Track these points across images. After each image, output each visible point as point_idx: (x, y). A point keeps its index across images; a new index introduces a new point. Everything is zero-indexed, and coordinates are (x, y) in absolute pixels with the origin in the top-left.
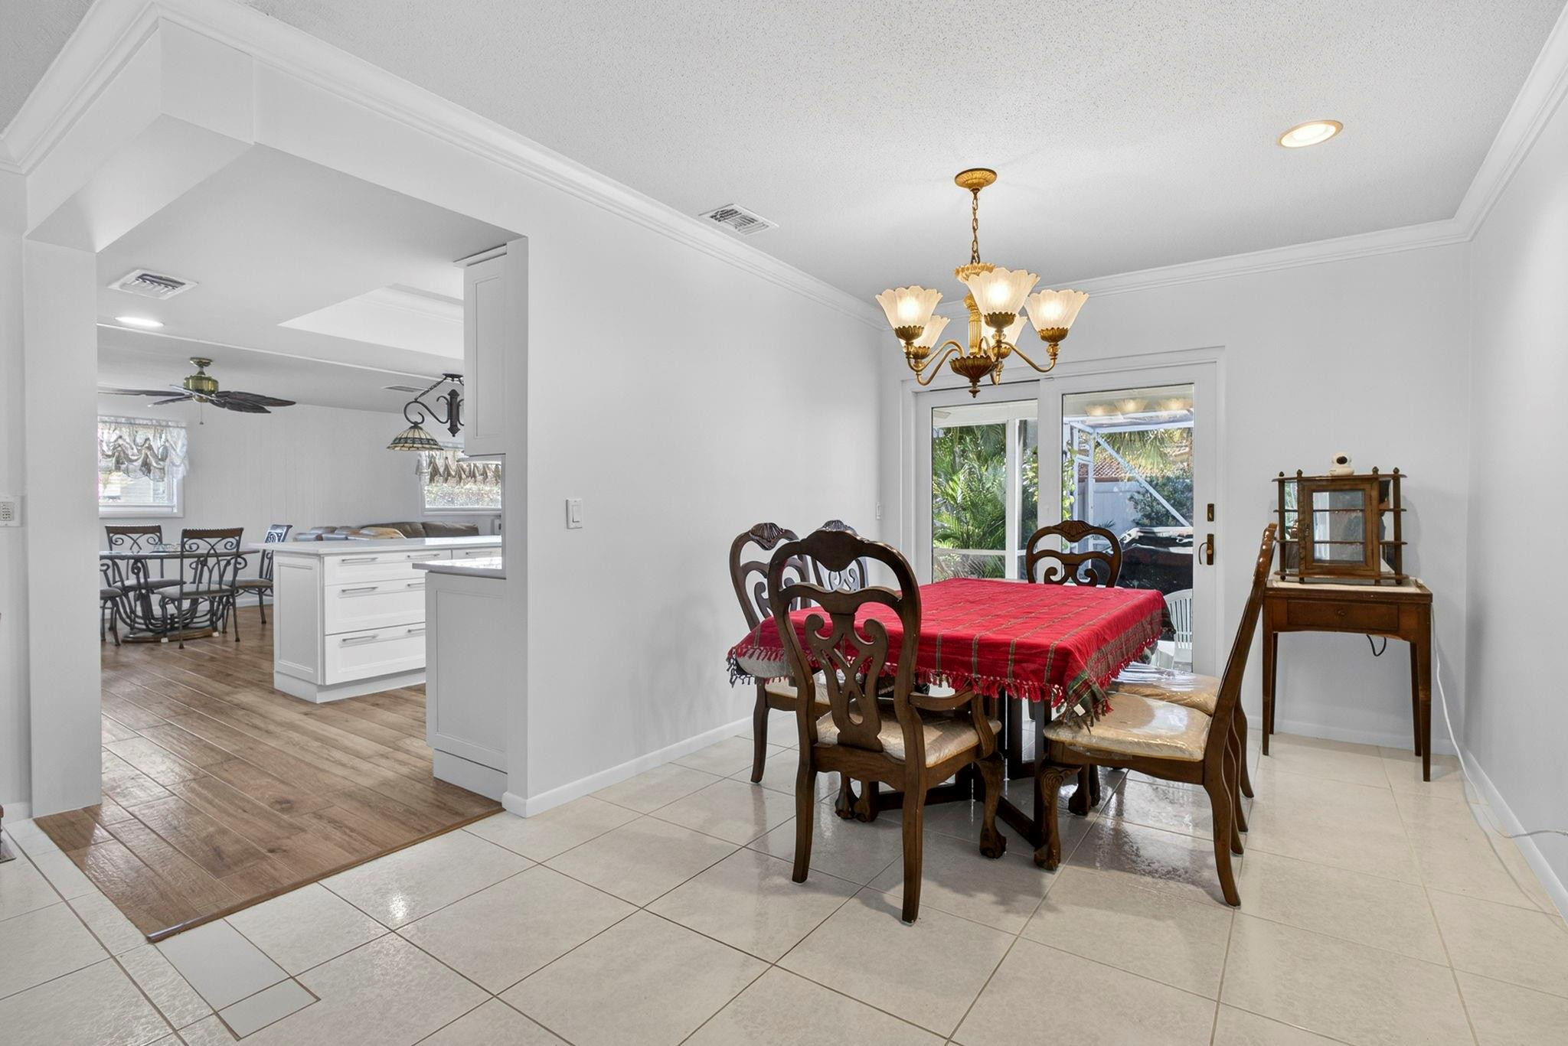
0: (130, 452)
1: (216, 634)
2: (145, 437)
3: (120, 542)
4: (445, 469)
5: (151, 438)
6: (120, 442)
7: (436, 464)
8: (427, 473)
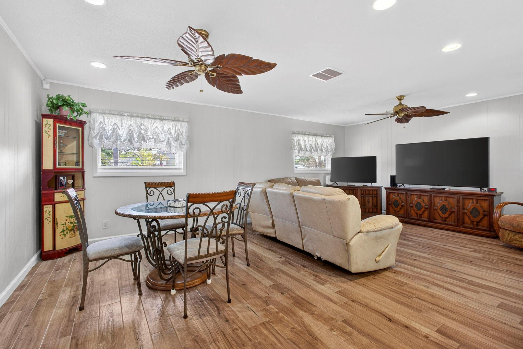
0: (161, 136)
2: (168, 128)
3: (152, 193)
5: (171, 128)
6: (157, 130)
7: (301, 144)
8: (297, 149)
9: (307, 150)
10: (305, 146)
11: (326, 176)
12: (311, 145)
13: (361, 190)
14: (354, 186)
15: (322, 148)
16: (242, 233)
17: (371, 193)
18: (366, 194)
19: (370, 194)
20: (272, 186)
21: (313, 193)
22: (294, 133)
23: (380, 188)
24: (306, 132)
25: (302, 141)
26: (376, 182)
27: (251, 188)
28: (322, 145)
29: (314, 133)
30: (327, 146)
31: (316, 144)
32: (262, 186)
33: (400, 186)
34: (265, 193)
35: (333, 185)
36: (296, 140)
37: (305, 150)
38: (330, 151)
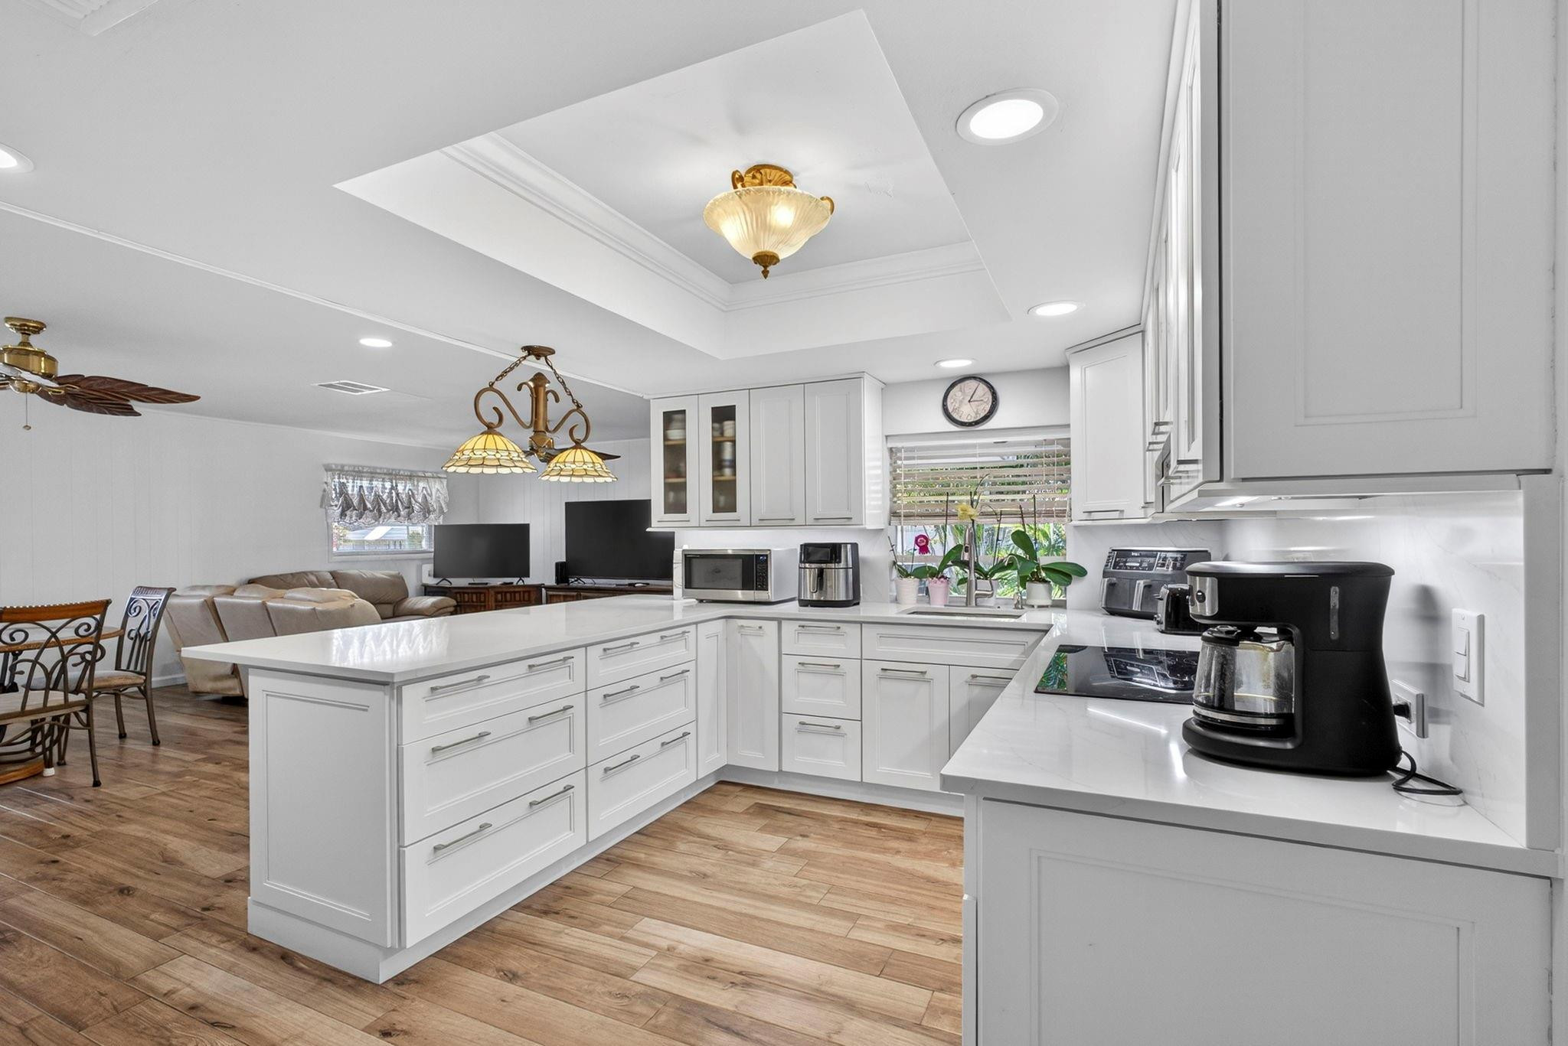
1: (50, 772)
4: (360, 500)
7: (347, 494)
8: (336, 506)
9: (365, 508)
10: (362, 500)
11: (423, 566)
12: (378, 497)
13: (497, 591)
14: (486, 586)
15: (410, 502)
16: (142, 684)
17: (517, 599)
19: (514, 600)
20: (231, 591)
21: (300, 600)
22: (328, 469)
23: (539, 587)
24: (363, 467)
25: (353, 486)
26: (528, 576)
27: (163, 598)
28: (411, 496)
29: (388, 469)
30: (425, 497)
31: (394, 495)
32: (207, 593)
33: (574, 582)
34: (211, 606)
35: (439, 585)
36: (335, 486)
37: (359, 509)
38: (435, 510)
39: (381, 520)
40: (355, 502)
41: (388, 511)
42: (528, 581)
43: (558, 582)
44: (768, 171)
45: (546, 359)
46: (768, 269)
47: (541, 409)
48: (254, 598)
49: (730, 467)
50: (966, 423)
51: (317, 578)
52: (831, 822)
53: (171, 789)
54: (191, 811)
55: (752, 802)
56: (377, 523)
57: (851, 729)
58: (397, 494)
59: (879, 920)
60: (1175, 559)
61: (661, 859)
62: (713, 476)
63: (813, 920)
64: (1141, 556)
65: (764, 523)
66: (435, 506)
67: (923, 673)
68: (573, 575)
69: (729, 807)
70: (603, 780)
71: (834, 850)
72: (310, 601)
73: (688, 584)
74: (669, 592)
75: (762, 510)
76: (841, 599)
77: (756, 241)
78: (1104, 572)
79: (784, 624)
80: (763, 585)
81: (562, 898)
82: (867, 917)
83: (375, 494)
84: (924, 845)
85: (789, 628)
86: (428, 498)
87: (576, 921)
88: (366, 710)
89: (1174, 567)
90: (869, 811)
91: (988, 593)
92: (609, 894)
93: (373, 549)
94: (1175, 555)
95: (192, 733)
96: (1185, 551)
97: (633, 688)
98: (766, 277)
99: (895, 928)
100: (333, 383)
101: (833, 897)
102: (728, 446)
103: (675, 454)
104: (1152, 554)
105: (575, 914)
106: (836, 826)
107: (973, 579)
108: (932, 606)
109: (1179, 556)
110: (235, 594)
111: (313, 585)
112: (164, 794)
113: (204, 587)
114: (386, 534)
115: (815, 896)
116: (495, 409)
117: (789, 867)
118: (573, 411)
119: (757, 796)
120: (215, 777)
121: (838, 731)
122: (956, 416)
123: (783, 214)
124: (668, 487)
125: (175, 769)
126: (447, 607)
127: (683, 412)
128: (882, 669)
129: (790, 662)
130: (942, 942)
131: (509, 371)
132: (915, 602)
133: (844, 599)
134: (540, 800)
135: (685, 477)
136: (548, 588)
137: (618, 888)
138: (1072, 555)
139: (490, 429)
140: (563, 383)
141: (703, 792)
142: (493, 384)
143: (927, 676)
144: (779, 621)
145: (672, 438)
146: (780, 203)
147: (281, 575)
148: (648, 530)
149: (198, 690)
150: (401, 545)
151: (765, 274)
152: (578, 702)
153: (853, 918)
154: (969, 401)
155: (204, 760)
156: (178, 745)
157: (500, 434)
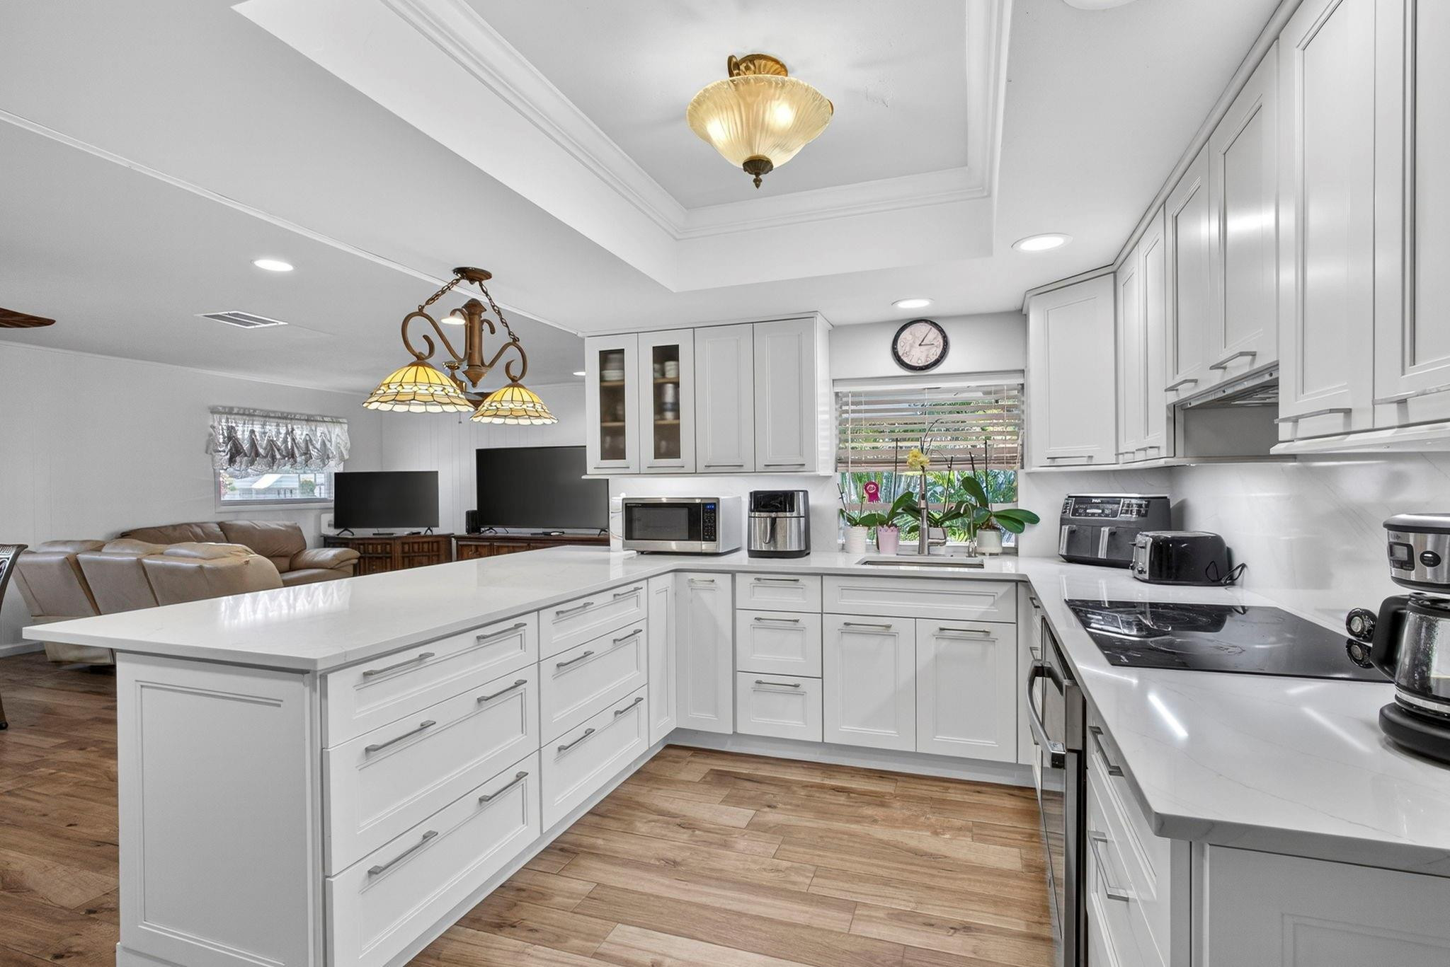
4: (251, 446)
7: (237, 439)
8: (224, 451)
9: (257, 454)
10: (253, 444)
11: (322, 515)
12: (271, 443)
13: (403, 544)
14: (392, 536)
15: (308, 448)
17: (426, 549)
18: (414, 552)
19: (423, 551)
20: (98, 547)
21: (185, 556)
22: (214, 411)
23: (448, 538)
24: (255, 410)
25: (244, 431)
26: (437, 526)
27: (11, 556)
28: (308, 442)
29: (282, 413)
30: (324, 444)
31: (289, 439)
32: (69, 550)
33: (487, 532)
34: (74, 565)
35: (340, 536)
36: (223, 429)
37: (250, 454)
38: (335, 456)
39: (275, 467)
40: (246, 446)
41: (284, 457)
42: (436, 531)
43: (468, 531)
44: (763, 62)
45: (481, 285)
46: (760, 177)
47: (477, 340)
48: (127, 554)
49: (672, 410)
50: (917, 367)
51: (202, 530)
52: (795, 789)
53: (21, 785)
54: (44, 815)
55: (706, 769)
56: (270, 471)
57: (812, 687)
58: (293, 440)
59: (877, 908)
60: (1140, 506)
61: (623, 845)
62: (655, 420)
63: (807, 912)
64: (1102, 502)
65: (712, 470)
66: (335, 453)
67: (888, 627)
68: (484, 524)
69: (684, 776)
70: (557, 760)
71: (806, 821)
72: (195, 557)
73: (629, 534)
74: (605, 542)
75: (706, 457)
76: (794, 550)
77: (750, 143)
78: (1062, 520)
79: (738, 576)
80: (711, 535)
81: (516, 905)
82: (865, 905)
83: (268, 441)
84: (898, 810)
85: (744, 581)
86: (327, 443)
87: (537, 935)
88: (279, 706)
89: (1139, 512)
90: (832, 773)
91: (940, 541)
92: (571, 895)
93: (261, 497)
94: (1139, 502)
95: (48, 711)
96: (1148, 498)
97: (587, 654)
98: (758, 186)
99: (898, 917)
100: (220, 313)
101: (821, 881)
102: (669, 389)
103: (612, 397)
104: (1115, 501)
105: (535, 926)
106: (803, 793)
107: (926, 526)
108: (881, 555)
109: (1144, 502)
110: (104, 550)
111: (199, 539)
112: (10, 793)
113: (65, 543)
114: (277, 481)
115: (802, 881)
116: (426, 337)
117: (763, 847)
118: (509, 344)
119: (714, 762)
120: (74, 767)
121: (798, 689)
122: (906, 360)
123: (781, 114)
124: (605, 432)
125: (27, 759)
126: (350, 559)
127: (621, 351)
128: (845, 624)
129: (744, 619)
130: (952, 931)
131: (440, 295)
132: (864, 551)
133: (797, 549)
134: (491, 795)
135: (624, 421)
136: (459, 538)
137: (580, 886)
138: (1026, 501)
139: (420, 361)
140: (499, 313)
141: (651, 759)
142: (423, 307)
143: (892, 630)
144: (733, 574)
145: (607, 379)
146: (781, 99)
147: (158, 527)
148: (583, 477)
149: (58, 659)
150: (291, 492)
151: (757, 182)
152: (530, 675)
153: (851, 907)
154: (920, 345)
155: (60, 746)
156: (33, 728)
157: (430, 366)
